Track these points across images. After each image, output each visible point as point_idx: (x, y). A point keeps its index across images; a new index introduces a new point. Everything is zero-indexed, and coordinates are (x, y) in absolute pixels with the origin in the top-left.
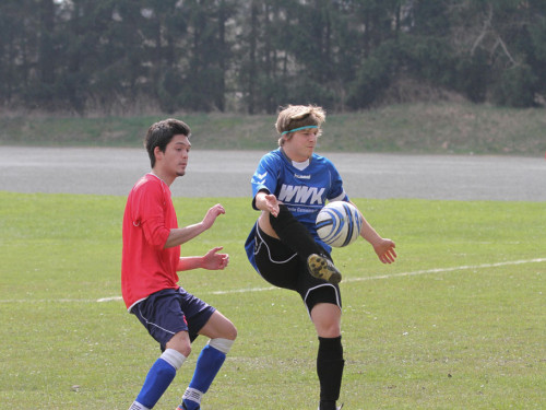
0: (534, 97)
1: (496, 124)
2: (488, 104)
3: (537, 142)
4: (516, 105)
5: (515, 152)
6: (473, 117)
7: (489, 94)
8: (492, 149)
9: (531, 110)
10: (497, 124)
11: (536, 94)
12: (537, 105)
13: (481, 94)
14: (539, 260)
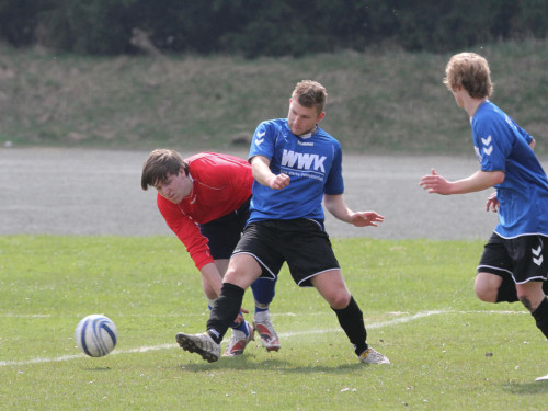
0: (131, 35)
1: (55, 87)
2: (39, 49)
3: (134, 121)
4: (94, 51)
5: (93, 141)
6: (10, 74)
7: (41, 30)
8: (48, 135)
9: (121, 60)
10: (57, 87)
11: (135, 31)
12: (133, 51)
13: (26, 30)
14: (144, 349)
